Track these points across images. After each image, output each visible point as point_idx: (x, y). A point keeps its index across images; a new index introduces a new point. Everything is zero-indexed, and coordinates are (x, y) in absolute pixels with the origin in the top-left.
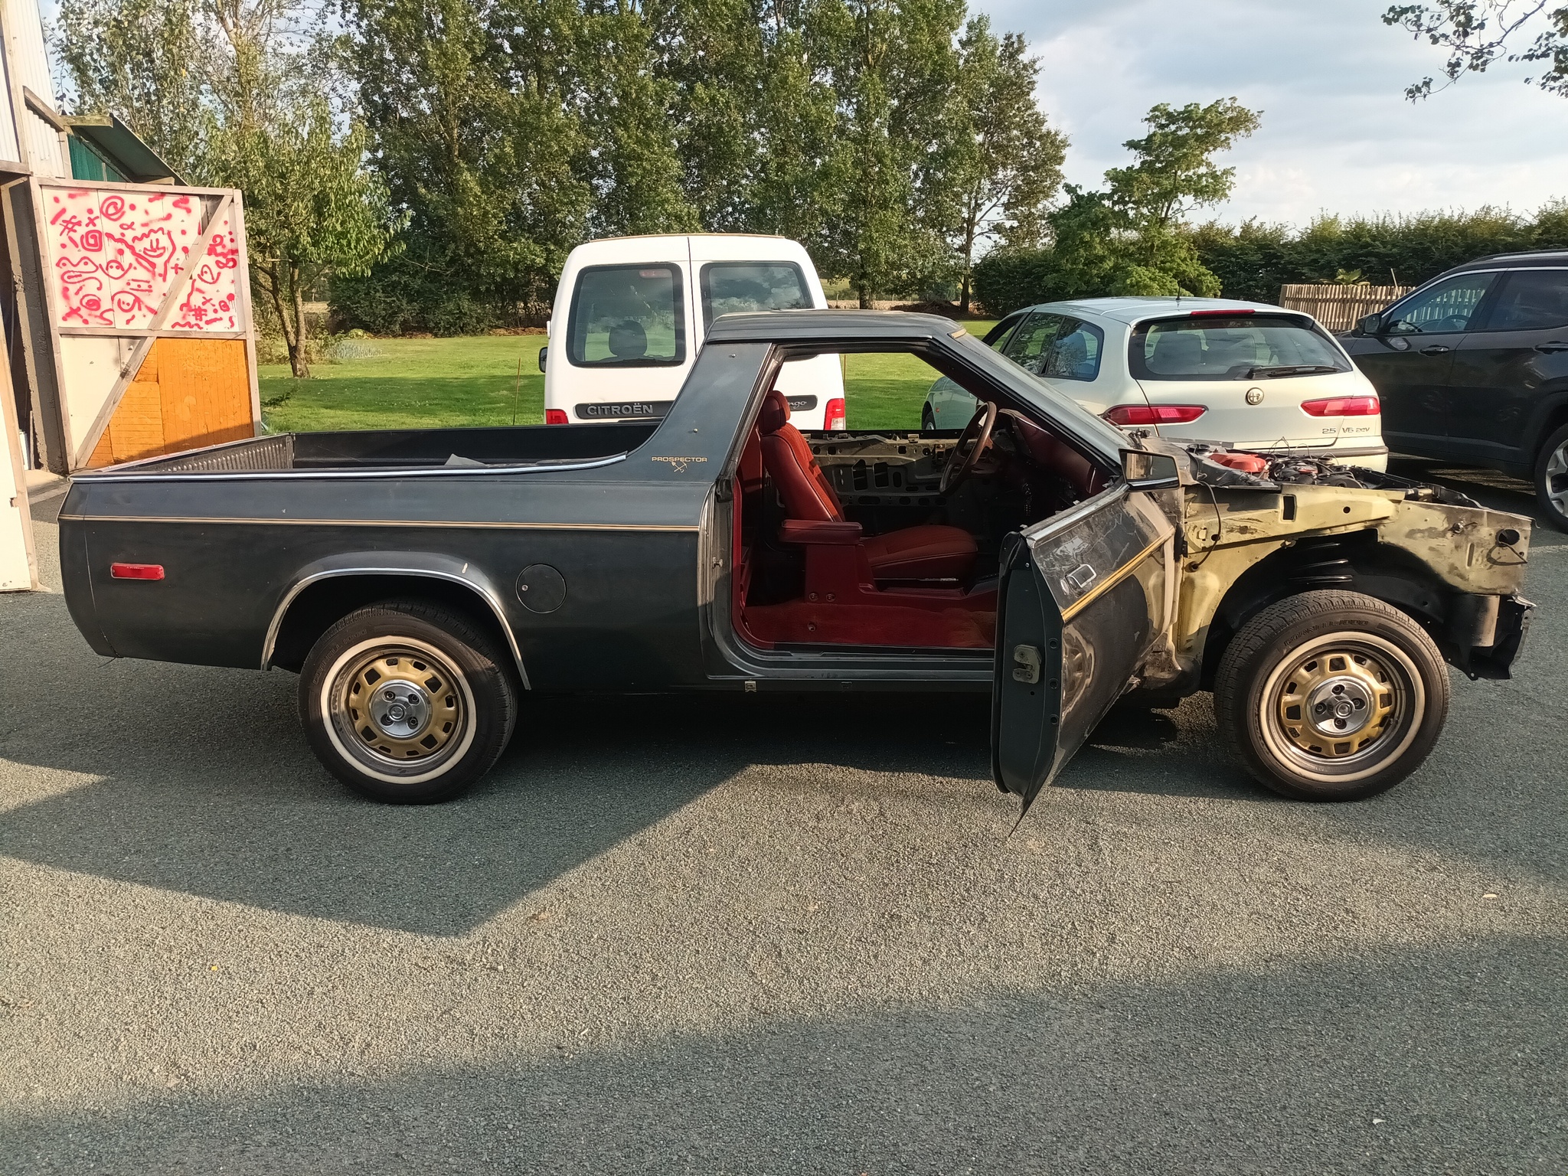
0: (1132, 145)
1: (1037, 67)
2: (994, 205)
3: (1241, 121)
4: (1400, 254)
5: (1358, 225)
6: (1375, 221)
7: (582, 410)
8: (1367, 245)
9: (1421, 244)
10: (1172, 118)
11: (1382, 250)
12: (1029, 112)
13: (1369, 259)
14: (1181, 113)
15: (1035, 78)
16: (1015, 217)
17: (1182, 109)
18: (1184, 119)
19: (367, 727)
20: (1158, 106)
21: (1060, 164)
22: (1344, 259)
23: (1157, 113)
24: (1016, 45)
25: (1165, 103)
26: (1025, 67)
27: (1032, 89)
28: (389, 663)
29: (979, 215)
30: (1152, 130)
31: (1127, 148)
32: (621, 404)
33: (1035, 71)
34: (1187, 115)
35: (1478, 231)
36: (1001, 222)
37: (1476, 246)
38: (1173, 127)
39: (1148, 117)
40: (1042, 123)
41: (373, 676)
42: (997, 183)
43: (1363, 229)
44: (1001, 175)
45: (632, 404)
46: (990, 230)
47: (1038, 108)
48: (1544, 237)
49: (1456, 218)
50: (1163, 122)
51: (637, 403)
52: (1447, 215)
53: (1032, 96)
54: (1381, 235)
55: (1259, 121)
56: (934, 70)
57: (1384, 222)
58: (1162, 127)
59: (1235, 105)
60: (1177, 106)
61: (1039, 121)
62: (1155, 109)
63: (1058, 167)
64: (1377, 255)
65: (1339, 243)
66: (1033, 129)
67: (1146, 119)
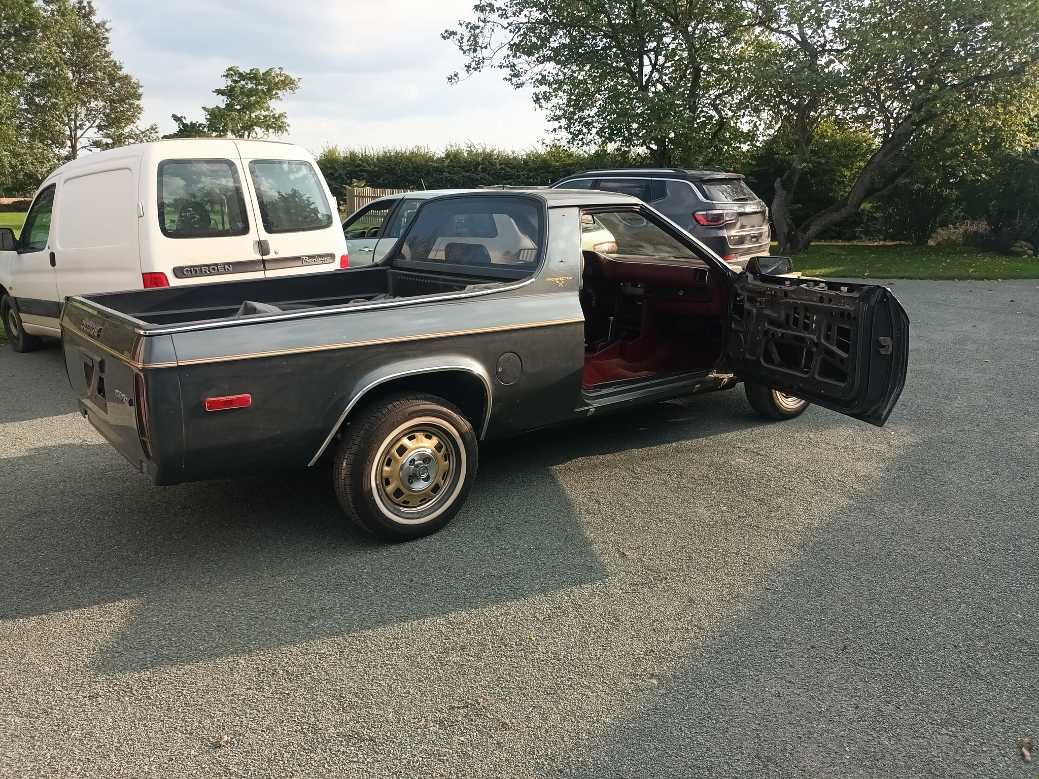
0: (219, 92)
1: (107, 26)
2: (91, 127)
3: (287, 83)
4: (379, 171)
5: (351, 153)
6: (360, 151)
7: (179, 272)
8: (359, 165)
9: (389, 165)
10: (242, 76)
11: (369, 168)
12: (106, 59)
13: (362, 173)
14: (247, 74)
15: (107, 35)
16: (108, 136)
17: (249, 72)
18: (250, 79)
19: (398, 489)
20: (232, 68)
21: (139, 99)
22: (348, 173)
23: (231, 72)
24: (87, 9)
25: (236, 66)
26: (98, 26)
27: (107, 43)
28: (410, 439)
29: (79, 133)
30: (230, 83)
31: (216, 94)
32: (209, 266)
33: (107, 30)
34: (253, 76)
35: (418, 159)
36: (99, 139)
37: (418, 168)
38: (243, 83)
39: (225, 74)
40: (120, 68)
41: (402, 450)
42: (92, 110)
43: (355, 155)
44: (93, 105)
45: (217, 265)
46: (91, 145)
47: (113, 57)
48: (451, 164)
49: (404, 151)
50: (237, 79)
51: (220, 264)
52: (399, 149)
53: (108, 48)
54: (365, 159)
55: (299, 84)
56: (25, 19)
57: (365, 152)
58: (235, 81)
59: (282, 73)
60: (245, 69)
61: (116, 67)
62: (230, 69)
63: (137, 102)
64: (366, 171)
65: (343, 164)
66: (113, 74)
67: (224, 76)
